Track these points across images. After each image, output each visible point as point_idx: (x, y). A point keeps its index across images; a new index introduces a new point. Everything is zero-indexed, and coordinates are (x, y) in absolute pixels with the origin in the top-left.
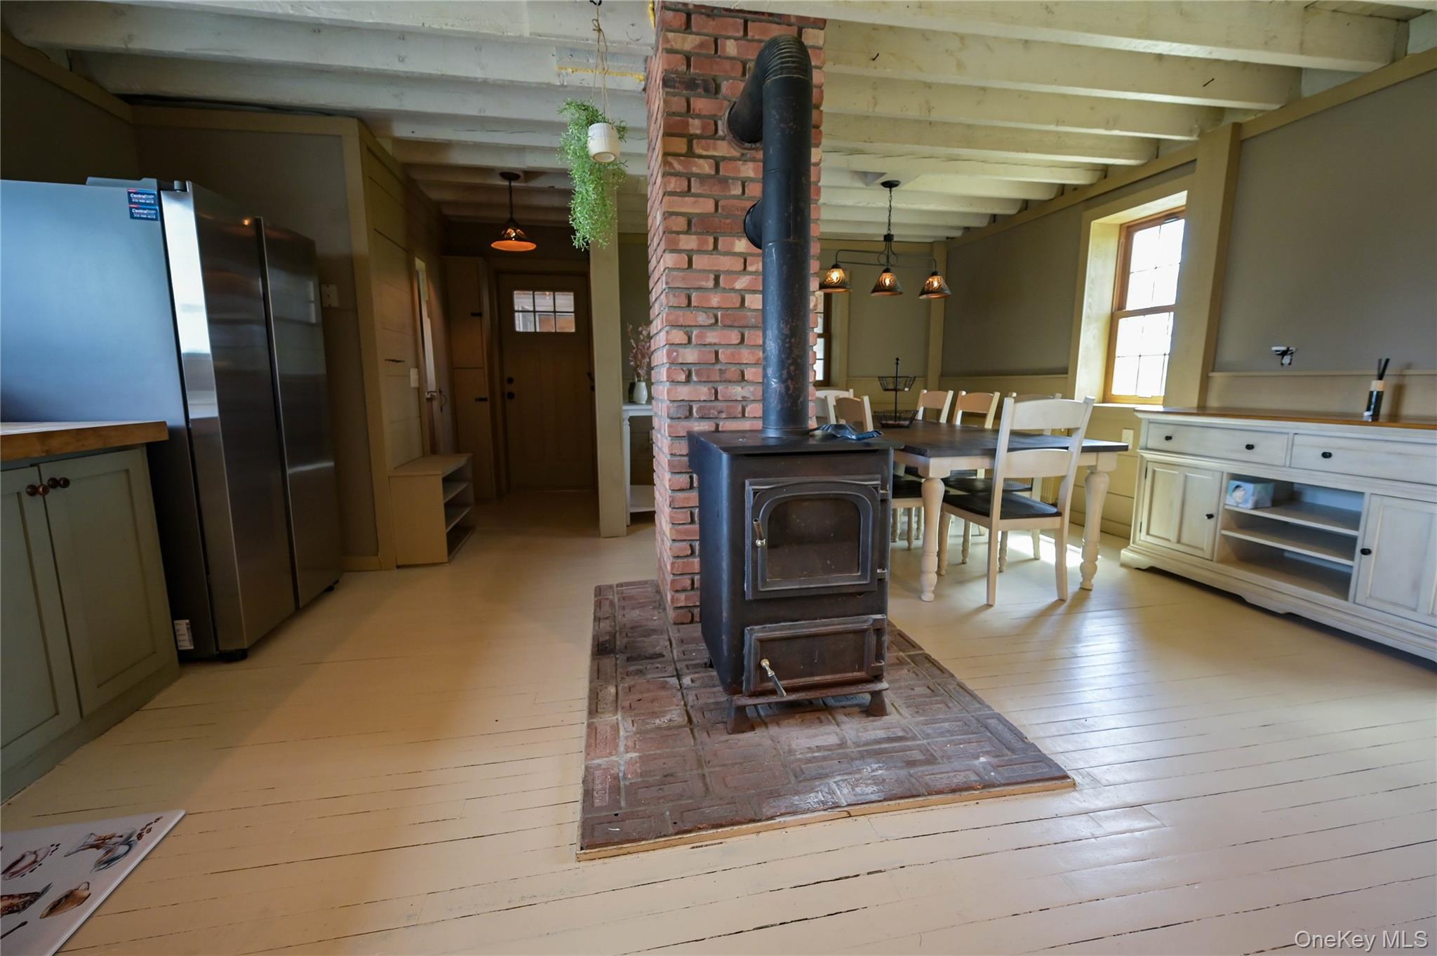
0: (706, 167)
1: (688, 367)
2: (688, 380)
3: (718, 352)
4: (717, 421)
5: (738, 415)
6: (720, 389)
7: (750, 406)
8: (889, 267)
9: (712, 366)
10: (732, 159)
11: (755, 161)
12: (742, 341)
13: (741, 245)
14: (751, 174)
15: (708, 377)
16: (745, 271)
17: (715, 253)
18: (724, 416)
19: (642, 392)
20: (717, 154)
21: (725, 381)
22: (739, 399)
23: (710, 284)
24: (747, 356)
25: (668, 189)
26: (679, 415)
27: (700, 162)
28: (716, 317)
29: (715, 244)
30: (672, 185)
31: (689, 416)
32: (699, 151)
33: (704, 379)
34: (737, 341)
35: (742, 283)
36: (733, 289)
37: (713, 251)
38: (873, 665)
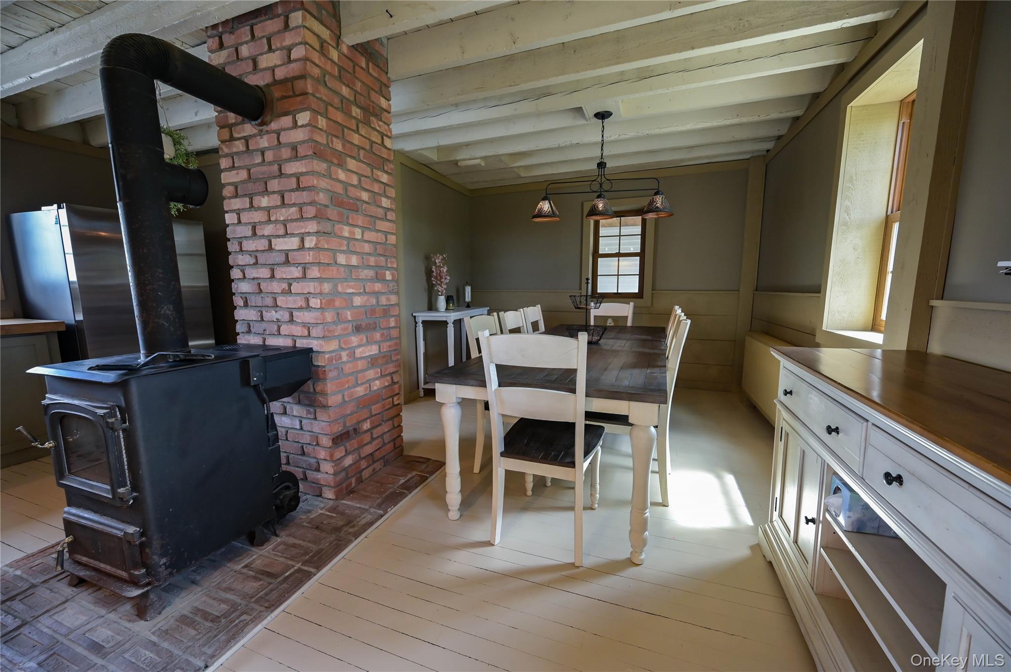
0: (239, 146)
1: (245, 295)
2: (246, 305)
3: (260, 284)
4: (264, 336)
5: (276, 333)
6: (264, 312)
7: (282, 326)
8: (602, 193)
9: (258, 295)
10: (254, 136)
11: (267, 132)
12: (273, 276)
13: (265, 202)
14: (266, 145)
15: (255, 303)
16: (269, 221)
17: (252, 209)
18: (268, 333)
19: (442, 302)
20: (245, 135)
21: (265, 306)
22: (275, 320)
23: (249, 233)
24: (276, 287)
25: (222, 167)
26: (243, 331)
27: (237, 143)
28: (256, 257)
29: (251, 203)
30: (224, 164)
31: (249, 332)
32: (236, 135)
33: (254, 305)
34: (269, 276)
35: (268, 230)
36: (263, 236)
37: (250, 208)
38: (131, 571)
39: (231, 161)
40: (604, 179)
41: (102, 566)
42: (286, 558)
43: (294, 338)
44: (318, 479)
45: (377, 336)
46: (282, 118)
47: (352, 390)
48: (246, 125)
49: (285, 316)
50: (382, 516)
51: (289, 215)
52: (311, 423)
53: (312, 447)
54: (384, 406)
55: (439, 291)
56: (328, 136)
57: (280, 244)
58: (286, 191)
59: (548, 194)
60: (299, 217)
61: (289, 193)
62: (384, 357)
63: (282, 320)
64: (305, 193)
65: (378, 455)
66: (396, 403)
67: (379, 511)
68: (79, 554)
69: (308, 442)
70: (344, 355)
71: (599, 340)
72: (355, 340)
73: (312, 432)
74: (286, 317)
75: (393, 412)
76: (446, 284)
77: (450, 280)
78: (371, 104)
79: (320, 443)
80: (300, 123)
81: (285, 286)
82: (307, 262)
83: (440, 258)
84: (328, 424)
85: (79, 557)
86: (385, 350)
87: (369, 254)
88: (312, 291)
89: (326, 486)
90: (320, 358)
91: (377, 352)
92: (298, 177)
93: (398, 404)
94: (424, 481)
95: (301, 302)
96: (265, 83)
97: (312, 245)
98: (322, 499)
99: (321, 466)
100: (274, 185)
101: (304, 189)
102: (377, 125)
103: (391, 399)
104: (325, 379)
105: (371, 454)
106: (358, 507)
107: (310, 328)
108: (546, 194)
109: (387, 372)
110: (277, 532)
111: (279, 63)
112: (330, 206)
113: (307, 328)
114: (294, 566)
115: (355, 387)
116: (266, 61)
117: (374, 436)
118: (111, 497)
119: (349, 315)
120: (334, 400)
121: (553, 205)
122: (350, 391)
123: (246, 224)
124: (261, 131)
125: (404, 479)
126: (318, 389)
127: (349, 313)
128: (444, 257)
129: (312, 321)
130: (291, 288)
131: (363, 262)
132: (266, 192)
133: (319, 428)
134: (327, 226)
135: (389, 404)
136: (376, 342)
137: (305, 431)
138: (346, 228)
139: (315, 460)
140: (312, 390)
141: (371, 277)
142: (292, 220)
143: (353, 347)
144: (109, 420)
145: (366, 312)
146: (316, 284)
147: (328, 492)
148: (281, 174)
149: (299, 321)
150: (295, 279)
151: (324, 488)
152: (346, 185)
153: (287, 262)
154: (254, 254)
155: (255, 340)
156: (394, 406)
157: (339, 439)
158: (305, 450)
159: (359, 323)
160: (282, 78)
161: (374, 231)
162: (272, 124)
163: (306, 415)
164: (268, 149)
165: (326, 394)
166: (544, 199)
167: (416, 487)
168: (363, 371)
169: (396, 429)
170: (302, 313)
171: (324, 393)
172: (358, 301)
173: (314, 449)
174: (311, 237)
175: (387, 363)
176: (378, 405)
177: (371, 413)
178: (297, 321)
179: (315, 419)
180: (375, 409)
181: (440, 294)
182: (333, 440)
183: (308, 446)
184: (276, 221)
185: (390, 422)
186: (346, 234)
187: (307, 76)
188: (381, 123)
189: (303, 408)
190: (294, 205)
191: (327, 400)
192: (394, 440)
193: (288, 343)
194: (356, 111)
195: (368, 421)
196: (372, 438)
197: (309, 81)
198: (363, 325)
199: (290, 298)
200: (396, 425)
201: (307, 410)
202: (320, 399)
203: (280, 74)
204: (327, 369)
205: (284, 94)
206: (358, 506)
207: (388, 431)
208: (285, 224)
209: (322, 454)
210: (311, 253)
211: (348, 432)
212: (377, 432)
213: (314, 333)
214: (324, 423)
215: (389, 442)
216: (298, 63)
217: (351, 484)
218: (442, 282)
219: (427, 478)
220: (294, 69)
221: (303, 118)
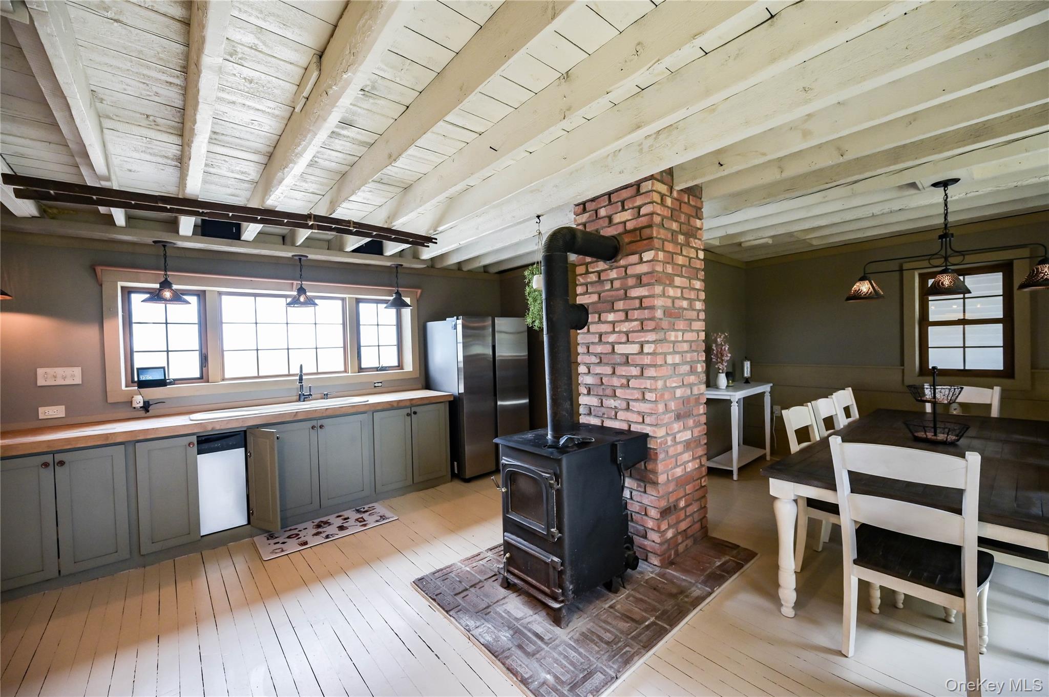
0: (593, 278)
1: (588, 386)
2: (589, 393)
3: (602, 378)
4: (602, 419)
5: (613, 417)
6: (604, 400)
7: (619, 412)
8: (948, 267)
9: (599, 386)
10: (606, 270)
11: (617, 267)
12: (614, 373)
13: (611, 317)
14: (615, 276)
15: (597, 392)
16: (614, 332)
17: (599, 322)
18: (606, 417)
19: (722, 380)
20: (598, 269)
21: (605, 396)
22: (613, 407)
23: (597, 340)
24: (616, 382)
25: (578, 293)
26: (585, 413)
27: (591, 275)
28: (601, 358)
29: (599, 318)
30: (579, 290)
31: (590, 414)
32: (591, 270)
33: (595, 393)
34: (611, 373)
35: (612, 338)
36: (608, 342)
37: (598, 321)
38: (553, 589)
39: (585, 288)
40: (949, 252)
41: (529, 579)
42: (640, 609)
43: (629, 423)
44: (644, 545)
45: (691, 422)
46: (630, 256)
47: (674, 470)
48: (599, 263)
49: (622, 405)
50: (710, 594)
51: (632, 328)
52: (641, 495)
53: (641, 516)
54: (694, 486)
55: (720, 369)
56: (663, 264)
57: (620, 349)
58: (630, 309)
59: (867, 274)
60: (640, 329)
61: (632, 311)
62: (695, 441)
63: (620, 408)
64: (646, 311)
65: (690, 532)
66: (703, 485)
67: (707, 589)
68: (512, 567)
69: (637, 511)
70: (669, 439)
71: (958, 440)
72: (676, 426)
73: (641, 503)
74: (624, 405)
75: (700, 493)
76: (727, 361)
77: (730, 357)
78: (690, 228)
79: (649, 513)
80: (645, 260)
81: (624, 381)
82: (645, 363)
83: (722, 337)
84: (657, 498)
85: (512, 569)
86: (696, 435)
87: (687, 352)
88: (649, 387)
89: (652, 552)
90: (652, 442)
91: (691, 437)
92: (641, 299)
93: (705, 486)
94: (741, 569)
95: (637, 395)
96: (618, 233)
97: (651, 351)
98: (647, 563)
99: (648, 534)
100: (620, 305)
101: (645, 308)
102: (694, 243)
103: (699, 481)
104: (656, 460)
105: (685, 530)
106: (684, 580)
107: (645, 416)
108: (865, 274)
109: (697, 456)
110: (625, 584)
111: (630, 218)
112: (664, 319)
113: (642, 416)
114: (649, 619)
115: (675, 468)
116: (617, 218)
117: (688, 514)
118: (546, 533)
119: (672, 405)
120: (662, 479)
121: (874, 285)
122: (672, 471)
123: (593, 333)
124: (612, 266)
125: (719, 562)
126: (650, 467)
127: (673, 404)
128: (725, 335)
129: (647, 411)
130: (630, 383)
131: (683, 360)
132: (612, 310)
133: (648, 501)
134: (660, 335)
135: (698, 485)
136: (689, 428)
137: (634, 501)
138: (673, 333)
139: (642, 528)
140: (643, 467)
141: (688, 371)
142: (633, 332)
143: (674, 433)
144: (550, 482)
145: (683, 402)
146: (652, 381)
147: (654, 559)
148: (626, 297)
149: (635, 410)
150: (632, 376)
151: (649, 554)
152: (674, 299)
153: (627, 363)
154: (599, 356)
155: (594, 421)
156: (702, 487)
157: (665, 512)
158: (633, 517)
159: (679, 412)
160: (632, 228)
161: (690, 332)
162: (621, 261)
163: (637, 488)
164: (616, 279)
165: (657, 473)
166: (863, 279)
167: (735, 573)
168: (681, 454)
169: (702, 511)
170: (637, 403)
171: (655, 472)
172: (679, 393)
173: (642, 518)
174: (650, 345)
175: (696, 447)
176: (691, 486)
177: (685, 493)
178: (633, 409)
179: (645, 492)
180: (689, 489)
181: (721, 371)
182: (661, 513)
183: (637, 515)
184: (620, 332)
185: (698, 502)
186: (673, 339)
187: (653, 225)
188: (696, 241)
189: (634, 481)
190: (636, 320)
191: (658, 478)
192: (701, 520)
193: (625, 427)
194: (681, 238)
195: (684, 499)
196: (686, 515)
197: (655, 228)
198: (682, 413)
199: (628, 391)
200: (703, 506)
201: (637, 484)
202: (651, 476)
203: (630, 226)
204: (658, 451)
205: (633, 239)
206: (684, 578)
207: (697, 511)
208: (627, 334)
209: (650, 524)
210: (649, 357)
211: (670, 508)
212: (690, 510)
213: (647, 420)
214: (653, 498)
215: (698, 521)
216: (647, 217)
217: (671, 555)
218: (722, 360)
219: (742, 566)
220: (643, 221)
221: (647, 256)
